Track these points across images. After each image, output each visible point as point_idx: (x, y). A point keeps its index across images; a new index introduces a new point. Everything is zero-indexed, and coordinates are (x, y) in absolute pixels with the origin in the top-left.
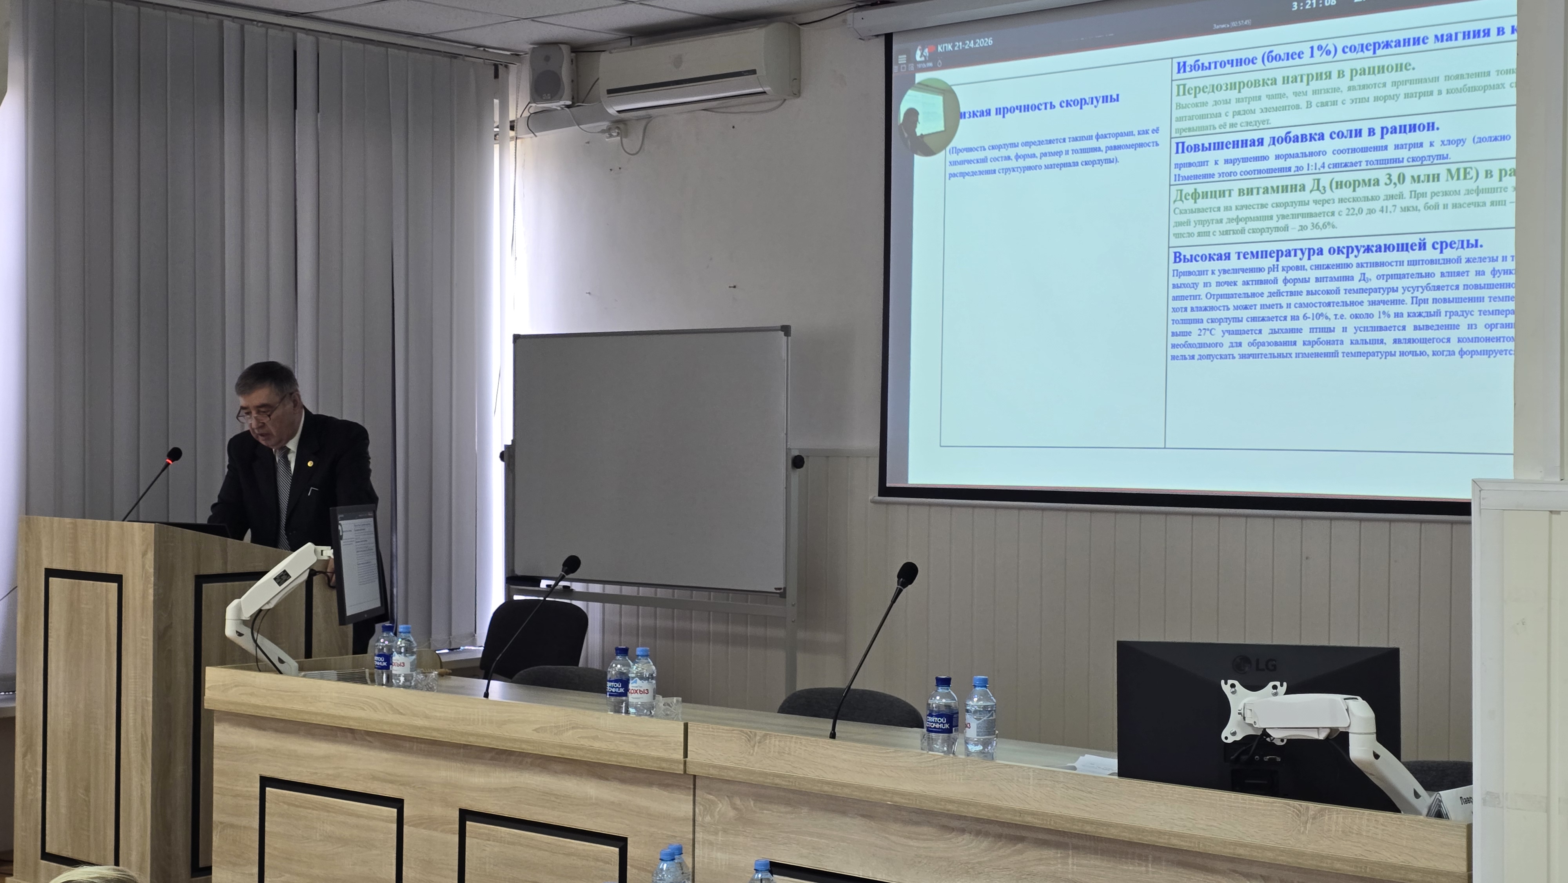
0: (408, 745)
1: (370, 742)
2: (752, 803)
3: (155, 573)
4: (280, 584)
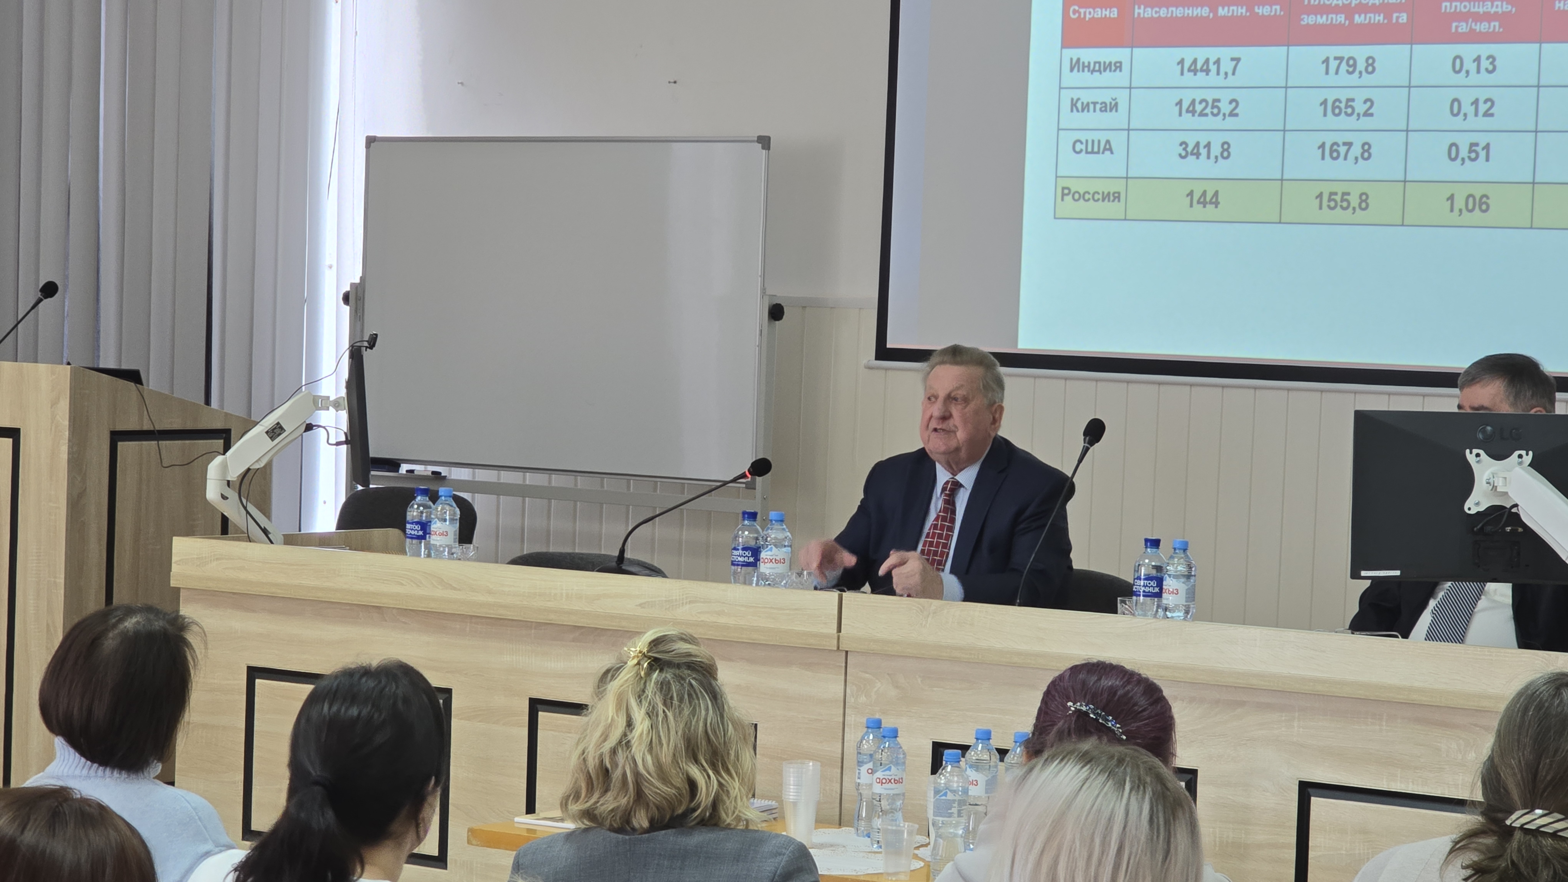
0: (458, 626)
1: (405, 623)
2: (919, 680)
3: (69, 425)
4: (272, 438)
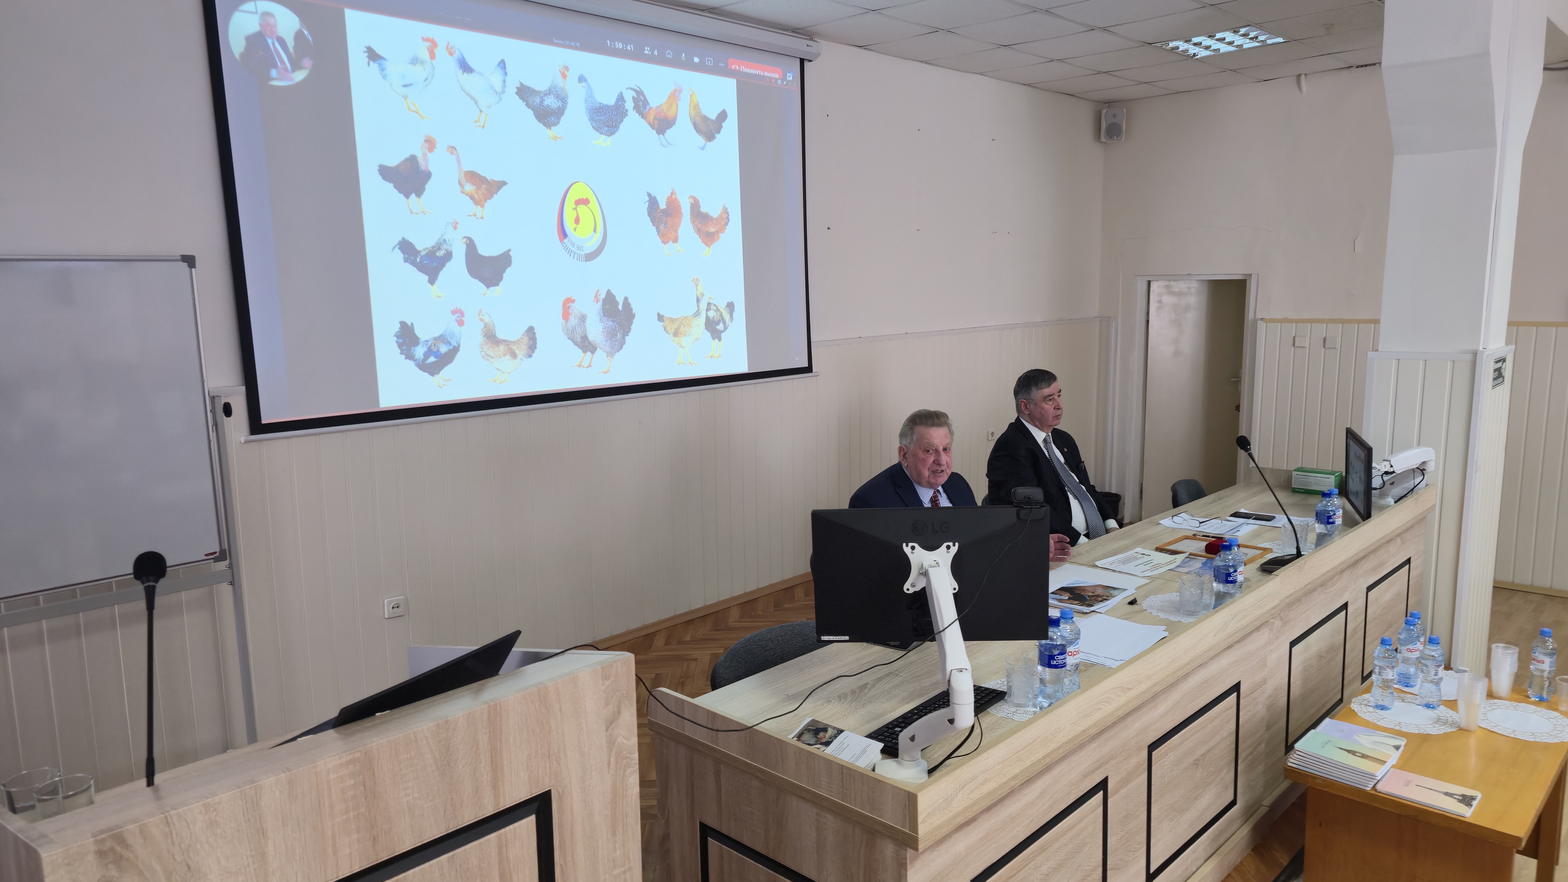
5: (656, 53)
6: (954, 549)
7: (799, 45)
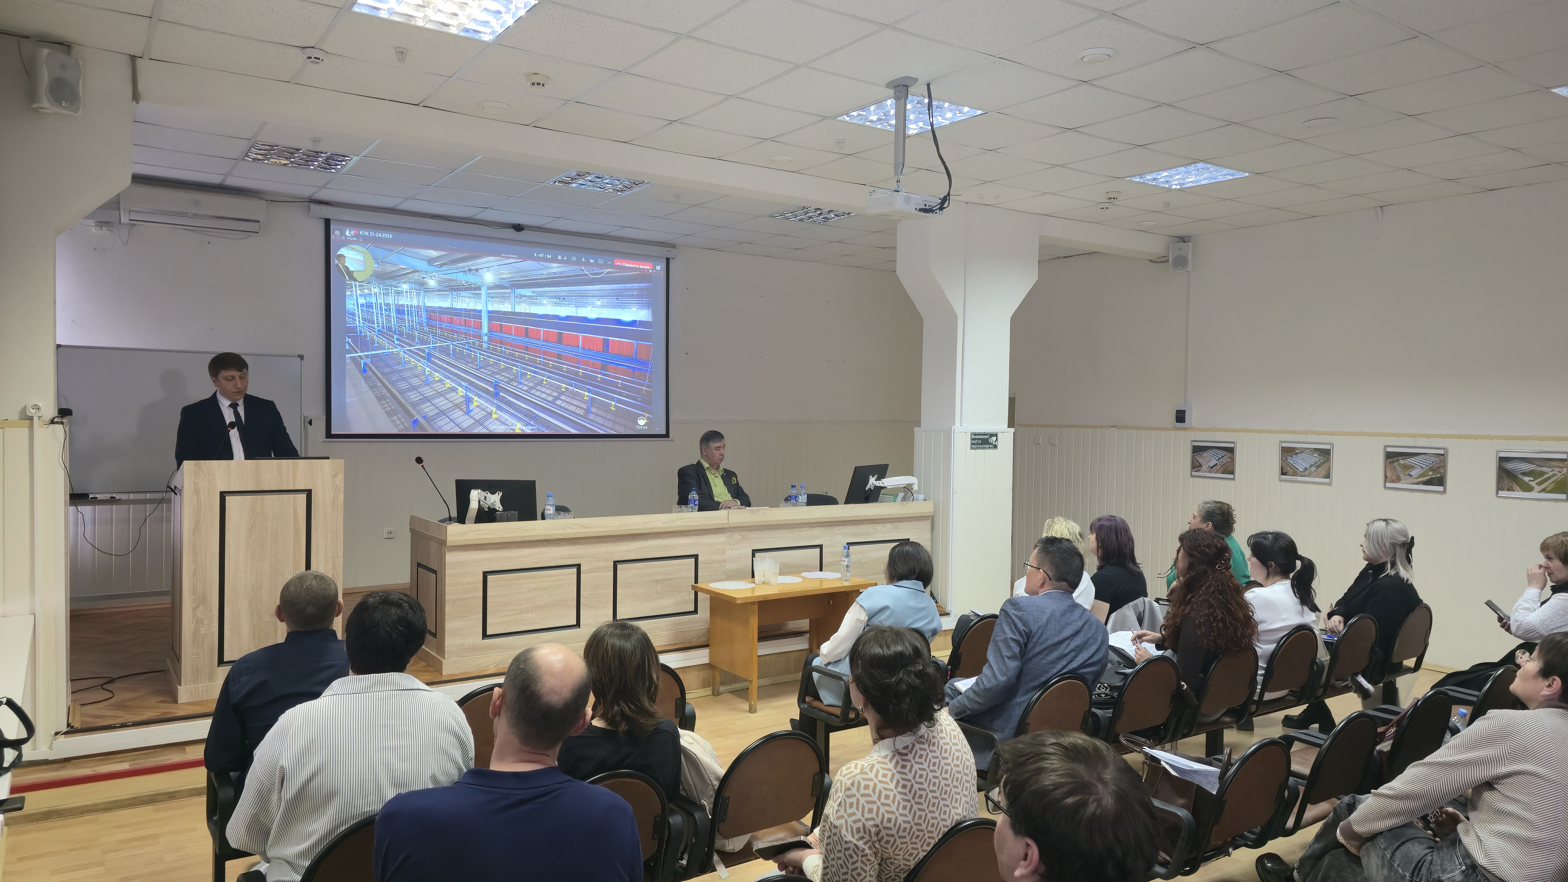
2: (747, 532)
5: (565, 258)
6: (501, 494)
7: (665, 252)
